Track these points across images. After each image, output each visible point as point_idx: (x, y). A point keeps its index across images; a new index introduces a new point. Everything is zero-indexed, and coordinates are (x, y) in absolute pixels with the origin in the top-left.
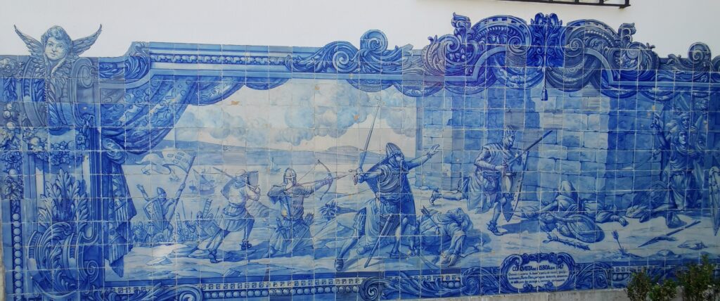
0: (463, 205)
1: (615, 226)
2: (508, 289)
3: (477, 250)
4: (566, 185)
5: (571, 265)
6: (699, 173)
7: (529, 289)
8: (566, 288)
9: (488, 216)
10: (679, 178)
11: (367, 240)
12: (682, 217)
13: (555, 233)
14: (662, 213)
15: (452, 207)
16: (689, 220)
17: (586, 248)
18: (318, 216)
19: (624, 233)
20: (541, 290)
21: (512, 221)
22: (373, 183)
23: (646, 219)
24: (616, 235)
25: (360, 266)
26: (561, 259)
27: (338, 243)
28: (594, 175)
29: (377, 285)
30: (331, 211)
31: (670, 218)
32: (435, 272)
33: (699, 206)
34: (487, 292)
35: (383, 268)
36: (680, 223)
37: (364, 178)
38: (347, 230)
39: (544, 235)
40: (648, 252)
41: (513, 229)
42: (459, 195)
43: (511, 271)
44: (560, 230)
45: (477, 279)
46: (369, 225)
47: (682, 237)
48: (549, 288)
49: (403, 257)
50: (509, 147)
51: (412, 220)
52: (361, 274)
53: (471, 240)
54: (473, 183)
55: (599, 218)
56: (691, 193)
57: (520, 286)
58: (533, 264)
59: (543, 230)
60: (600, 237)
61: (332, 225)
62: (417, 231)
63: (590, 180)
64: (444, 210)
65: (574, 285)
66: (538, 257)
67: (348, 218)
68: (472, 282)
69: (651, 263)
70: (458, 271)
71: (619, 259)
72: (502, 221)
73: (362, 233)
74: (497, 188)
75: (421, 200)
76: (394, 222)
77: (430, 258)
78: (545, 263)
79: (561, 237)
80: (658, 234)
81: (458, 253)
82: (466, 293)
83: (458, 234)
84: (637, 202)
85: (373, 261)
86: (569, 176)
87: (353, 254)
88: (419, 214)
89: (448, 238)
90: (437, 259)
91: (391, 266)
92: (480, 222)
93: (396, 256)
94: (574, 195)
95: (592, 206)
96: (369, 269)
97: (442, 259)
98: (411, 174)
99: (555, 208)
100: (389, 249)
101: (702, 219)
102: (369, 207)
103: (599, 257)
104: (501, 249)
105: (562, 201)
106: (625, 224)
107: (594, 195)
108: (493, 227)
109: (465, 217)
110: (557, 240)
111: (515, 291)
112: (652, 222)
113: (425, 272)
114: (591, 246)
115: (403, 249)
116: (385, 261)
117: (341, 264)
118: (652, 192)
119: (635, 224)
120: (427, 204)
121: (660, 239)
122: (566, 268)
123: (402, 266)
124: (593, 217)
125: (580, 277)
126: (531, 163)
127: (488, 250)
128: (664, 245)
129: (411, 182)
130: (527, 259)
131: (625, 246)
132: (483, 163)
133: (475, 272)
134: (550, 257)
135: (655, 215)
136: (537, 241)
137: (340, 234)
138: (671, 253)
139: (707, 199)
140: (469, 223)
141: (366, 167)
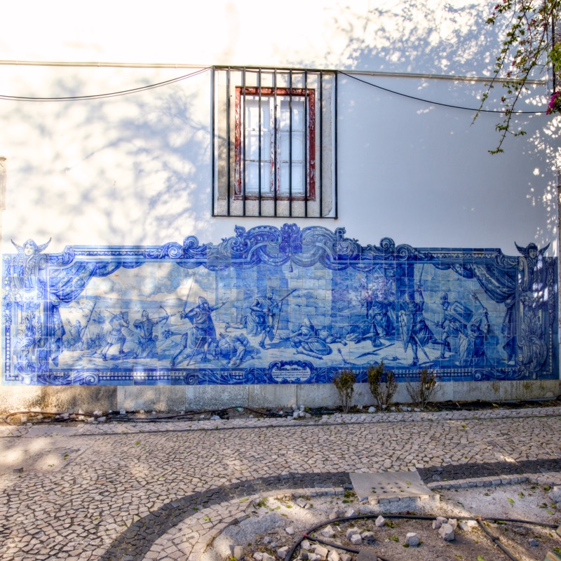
0: (244, 332)
1: (340, 345)
2: (272, 381)
3: (253, 358)
4: (306, 321)
5: (312, 368)
6: (392, 314)
7: (285, 382)
8: (309, 382)
9: (259, 338)
10: (379, 318)
11: (188, 351)
12: (383, 341)
13: (300, 349)
14: (368, 338)
15: (237, 333)
16: (387, 343)
17: (321, 358)
18: (160, 337)
19: (345, 350)
20: (293, 382)
21: (274, 342)
22: (191, 319)
23: (359, 342)
24: (339, 351)
25: (184, 365)
26: (305, 365)
27: (172, 352)
28: (324, 315)
29: (194, 376)
30: (168, 334)
31: (375, 341)
32: (228, 370)
33: (393, 334)
34: (259, 382)
35: (197, 366)
36: (381, 344)
37: (186, 316)
38: (177, 345)
39: (294, 350)
40: (361, 362)
41: (274, 346)
42: (241, 326)
43: (274, 370)
44: (304, 348)
45: (253, 375)
46: (189, 342)
47: (383, 353)
48: (298, 382)
49: (209, 361)
50: (270, 299)
51: (214, 340)
52: (185, 370)
53: (248, 352)
54: (250, 319)
55: (329, 340)
56: (388, 326)
57: (279, 380)
58: (288, 367)
59: (293, 347)
60: (330, 352)
61: (168, 342)
62: (217, 346)
63: (322, 318)
64: (233, 335)
65: (314, 380)
66: (291, 363)
67: (178, 338)
68: (250, 376)
69: (363, 368)
70: (241, 370)
71: (342, 366)
72: (267, 341)
73: (185, 347)
74: (264, 322)
75: (219, 328)
76: (204, 340)
77: (225, 362)
78: (295, 366)
79: (305, 352)
80: (367, 351)
81: (241, 359)
82: (246, 382)
83: (241, 348)
84: (353, 331)
85: (192, 363)
86: (309, 316)
87: (180, 358)
88: (218, 336)
89: (235, 351)
90: (229, 363)
91: (202, 366)
92: (254, 341)
93: (205, 360)
94: (312, 327)
95: (323, 334)
96: (189, 367)
97: (232, 362)
98: (213, 314)
99: (300, 334)
100: (201, 356)
101: (396, 342)
102: (189, 332)
103: (330, 364)
104: (267, 357)
105: (304, 330)
106: (345, 344)
107: (324, 327)
108: (262, 345)
109: (245, 339)
110: (302, 353)
111: (276, 383)
112: (363, 343)
113: (222, 370)
114: (324, 357)
115: (209, 357)
116: (199, 363)
117: (174, 364)
118: (362, 325)
119: (352, 345)
120: (223, 331)
121: (368, 354)
122: (308, 370)
123: (209, 366)
124: (324, 340)
125: (318, 376)
126: (284, 308)
127: (260, 358)
128: (370, 357)
129: (213, 318)
130: (283, 364)
131: (346, 358)
132: (255, 308)
133: (252, 371)
134: (298, 363)
135: (364, 339)
136: (289, 354)
137: (172, 347)
138: (376, 363)
139: (398, 330)
140: (248, 342)
141: (188, 310)
